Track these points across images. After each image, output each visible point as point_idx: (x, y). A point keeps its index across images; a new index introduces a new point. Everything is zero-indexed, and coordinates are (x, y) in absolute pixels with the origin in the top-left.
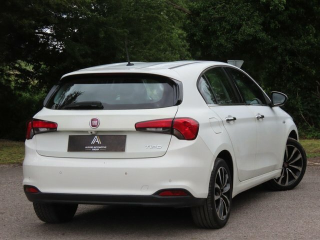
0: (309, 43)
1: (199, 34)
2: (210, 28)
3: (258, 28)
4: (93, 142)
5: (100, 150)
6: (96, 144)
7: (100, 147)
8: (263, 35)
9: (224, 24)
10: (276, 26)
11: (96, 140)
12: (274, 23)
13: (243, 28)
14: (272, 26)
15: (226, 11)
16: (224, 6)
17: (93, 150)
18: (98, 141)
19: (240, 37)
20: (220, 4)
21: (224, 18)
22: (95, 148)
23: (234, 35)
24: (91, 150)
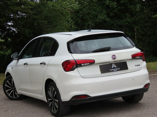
0: (127, 21)
1: (80, 21)
2: (84, 17)
3: (105, 16)
4: (113, 67)
5: (117, 70)
6: (114, 68)
7: (117, 69)
8: (108, 19)
9: (90, 16)
10: (112, 15)
11: (114, 66)
12: (112, 13)
13: (99, 16)
14: (111, 15)
15: (90, 10)
16: (89, 8)
17: (114, 71)
18: (115, 66)
19: (98, 21)
20: (87, 7)
21: (89, 13)
22: (115, 70)
23: (95, 20)
24: (113, 71)
